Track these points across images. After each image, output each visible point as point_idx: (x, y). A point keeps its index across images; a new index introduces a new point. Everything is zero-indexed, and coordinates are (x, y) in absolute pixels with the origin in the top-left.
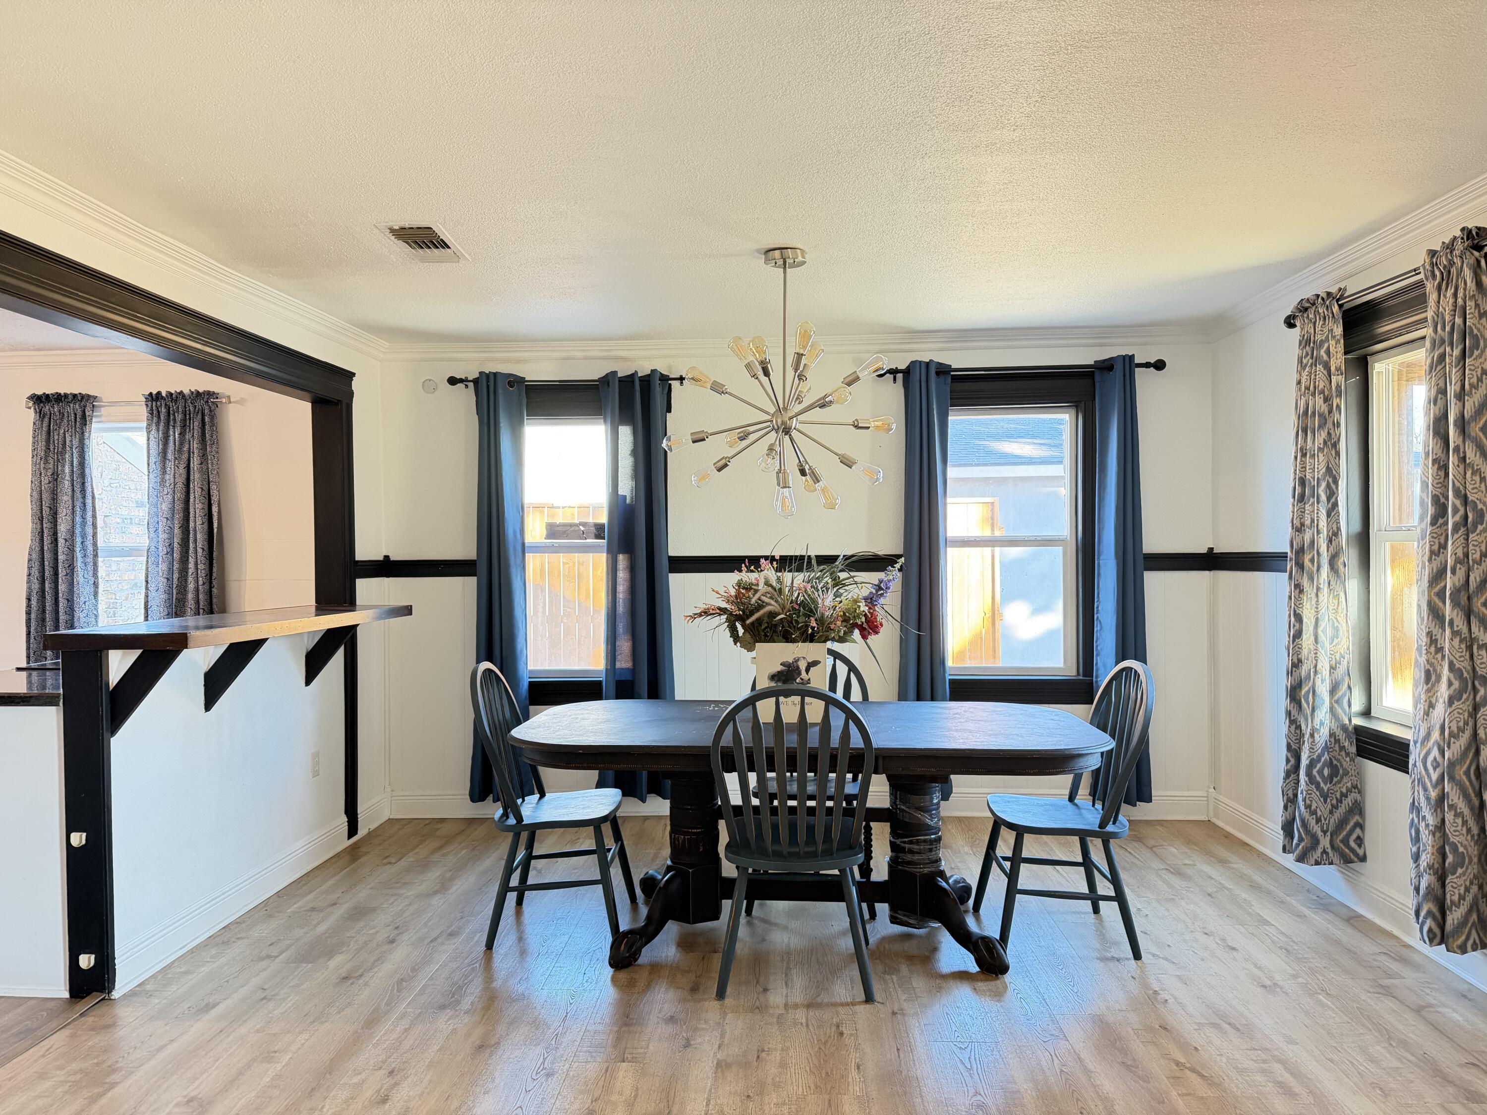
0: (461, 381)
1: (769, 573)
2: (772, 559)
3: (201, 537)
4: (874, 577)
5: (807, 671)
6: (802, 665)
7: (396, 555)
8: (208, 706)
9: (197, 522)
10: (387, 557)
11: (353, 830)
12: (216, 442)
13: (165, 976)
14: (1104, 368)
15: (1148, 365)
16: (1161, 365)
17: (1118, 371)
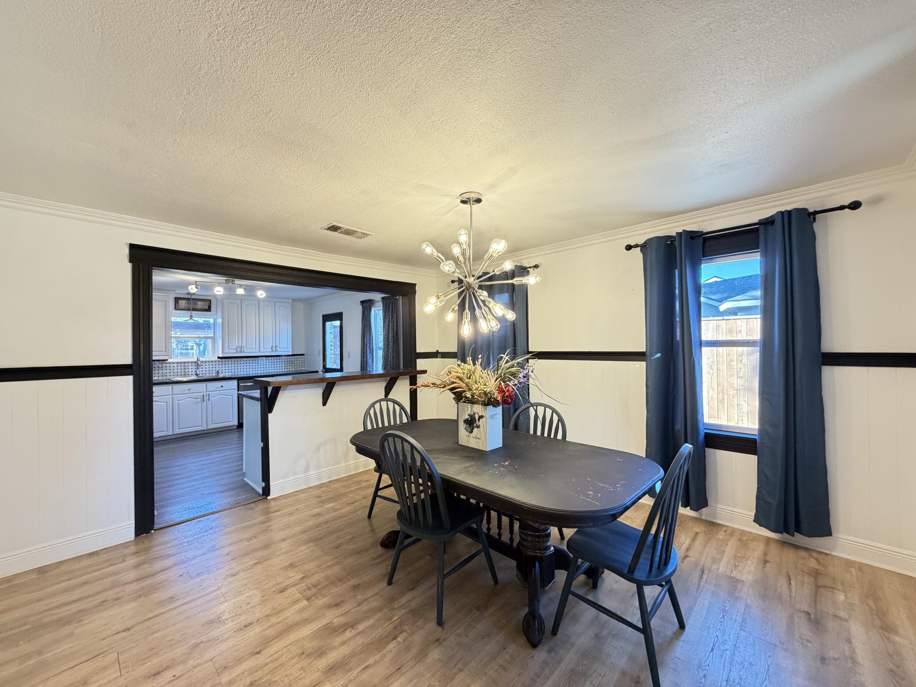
5: (479, 420)
8: (324, 404)
14: (768, 222)
15: (842, 208)
16: (855, 205)
17: (778, 223)
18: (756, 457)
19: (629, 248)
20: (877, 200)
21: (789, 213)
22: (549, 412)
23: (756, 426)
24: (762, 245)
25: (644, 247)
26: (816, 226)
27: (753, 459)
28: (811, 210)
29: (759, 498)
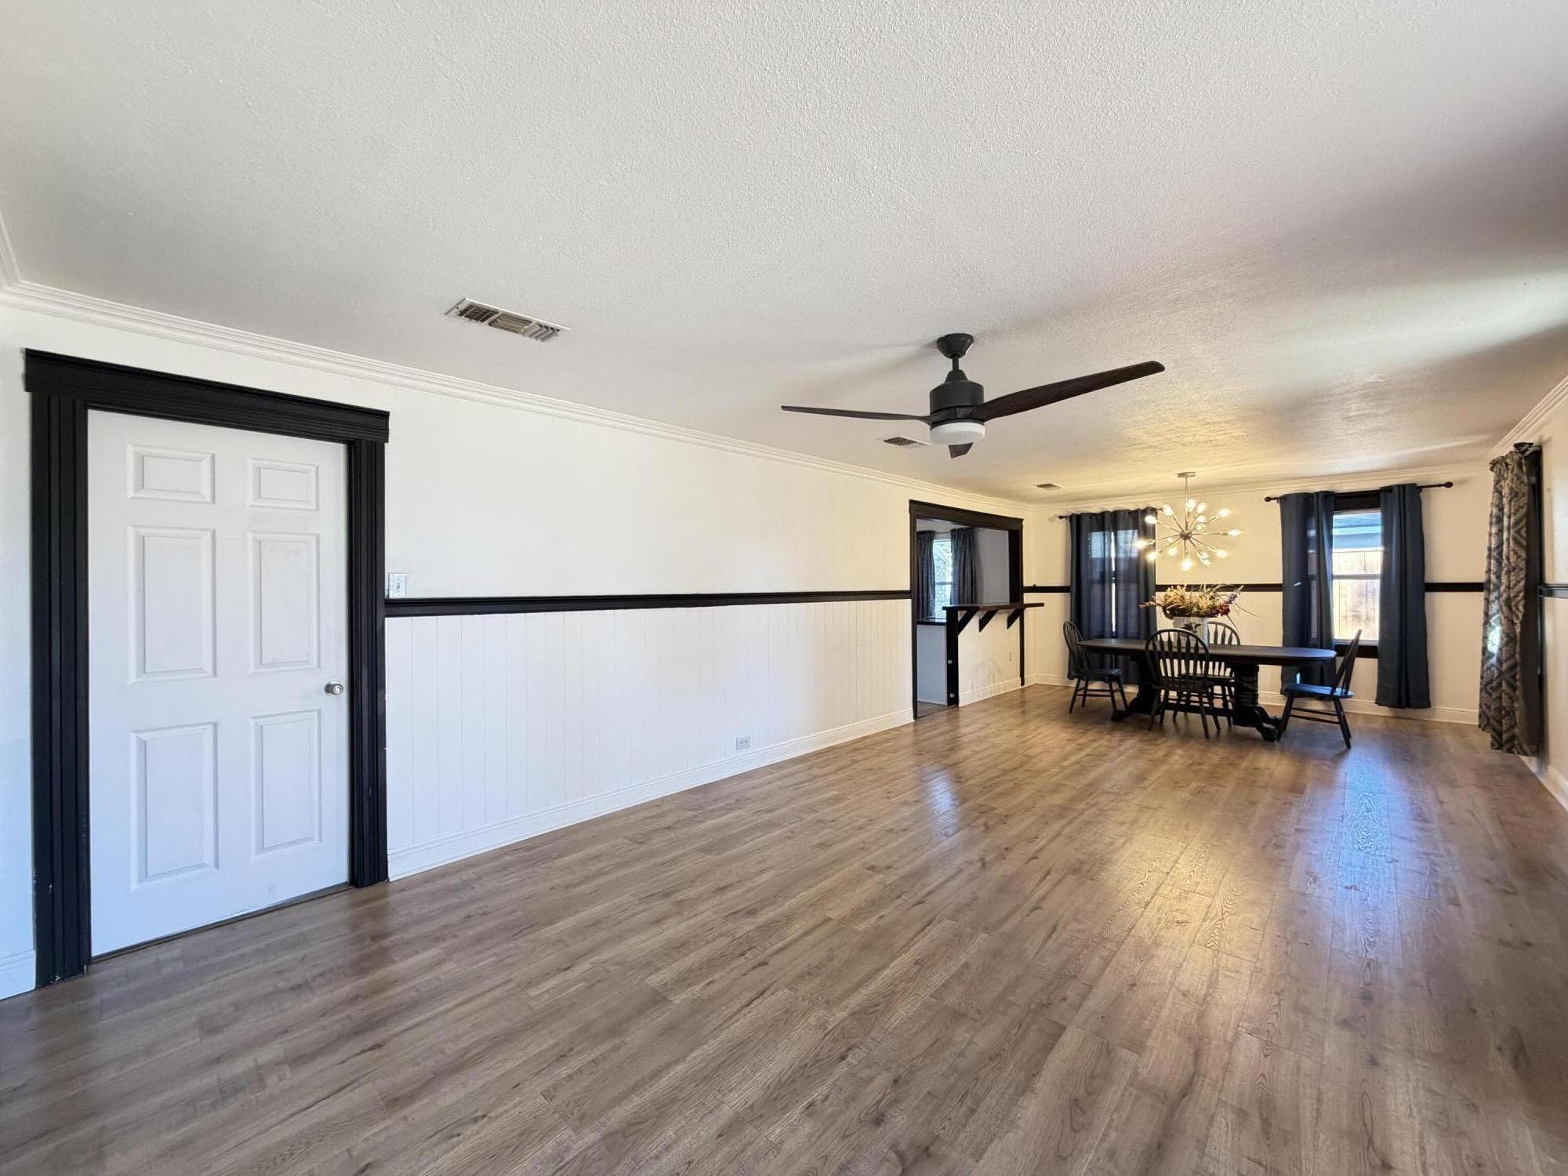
0: (1064, 517)
1: (1182, 592)
2: (1182, 586)
3: (969, 579)
4: (1229, 593)
5: (1196, 627)
6: (1193, 626)
7: (1039, 584)
8: (980, 630)
9: (968, 573)
10: (1035, 586)
11: (1023, 684)
12: (975, 547)
13: (971, 705)
14: (1388, 490)
15: (1440, 485)
16: (1449, 485)
17: (1396, 491)
18: (1376, 660)
19: (1268, 499)
20: (1462, 482)
21: (1404, 486)
22: (1228, 632)
23: (1377, 638)
24: (1382, 504)
25: (1283, 500)
26: (1421, 494)
27: (1375, 661)
28: (1419, 485)
29: (1379, 686)
